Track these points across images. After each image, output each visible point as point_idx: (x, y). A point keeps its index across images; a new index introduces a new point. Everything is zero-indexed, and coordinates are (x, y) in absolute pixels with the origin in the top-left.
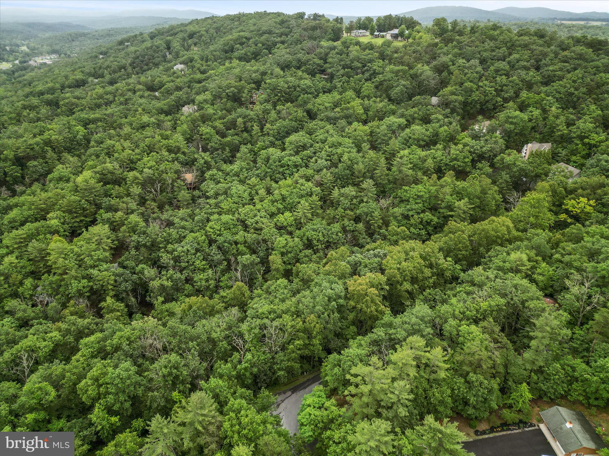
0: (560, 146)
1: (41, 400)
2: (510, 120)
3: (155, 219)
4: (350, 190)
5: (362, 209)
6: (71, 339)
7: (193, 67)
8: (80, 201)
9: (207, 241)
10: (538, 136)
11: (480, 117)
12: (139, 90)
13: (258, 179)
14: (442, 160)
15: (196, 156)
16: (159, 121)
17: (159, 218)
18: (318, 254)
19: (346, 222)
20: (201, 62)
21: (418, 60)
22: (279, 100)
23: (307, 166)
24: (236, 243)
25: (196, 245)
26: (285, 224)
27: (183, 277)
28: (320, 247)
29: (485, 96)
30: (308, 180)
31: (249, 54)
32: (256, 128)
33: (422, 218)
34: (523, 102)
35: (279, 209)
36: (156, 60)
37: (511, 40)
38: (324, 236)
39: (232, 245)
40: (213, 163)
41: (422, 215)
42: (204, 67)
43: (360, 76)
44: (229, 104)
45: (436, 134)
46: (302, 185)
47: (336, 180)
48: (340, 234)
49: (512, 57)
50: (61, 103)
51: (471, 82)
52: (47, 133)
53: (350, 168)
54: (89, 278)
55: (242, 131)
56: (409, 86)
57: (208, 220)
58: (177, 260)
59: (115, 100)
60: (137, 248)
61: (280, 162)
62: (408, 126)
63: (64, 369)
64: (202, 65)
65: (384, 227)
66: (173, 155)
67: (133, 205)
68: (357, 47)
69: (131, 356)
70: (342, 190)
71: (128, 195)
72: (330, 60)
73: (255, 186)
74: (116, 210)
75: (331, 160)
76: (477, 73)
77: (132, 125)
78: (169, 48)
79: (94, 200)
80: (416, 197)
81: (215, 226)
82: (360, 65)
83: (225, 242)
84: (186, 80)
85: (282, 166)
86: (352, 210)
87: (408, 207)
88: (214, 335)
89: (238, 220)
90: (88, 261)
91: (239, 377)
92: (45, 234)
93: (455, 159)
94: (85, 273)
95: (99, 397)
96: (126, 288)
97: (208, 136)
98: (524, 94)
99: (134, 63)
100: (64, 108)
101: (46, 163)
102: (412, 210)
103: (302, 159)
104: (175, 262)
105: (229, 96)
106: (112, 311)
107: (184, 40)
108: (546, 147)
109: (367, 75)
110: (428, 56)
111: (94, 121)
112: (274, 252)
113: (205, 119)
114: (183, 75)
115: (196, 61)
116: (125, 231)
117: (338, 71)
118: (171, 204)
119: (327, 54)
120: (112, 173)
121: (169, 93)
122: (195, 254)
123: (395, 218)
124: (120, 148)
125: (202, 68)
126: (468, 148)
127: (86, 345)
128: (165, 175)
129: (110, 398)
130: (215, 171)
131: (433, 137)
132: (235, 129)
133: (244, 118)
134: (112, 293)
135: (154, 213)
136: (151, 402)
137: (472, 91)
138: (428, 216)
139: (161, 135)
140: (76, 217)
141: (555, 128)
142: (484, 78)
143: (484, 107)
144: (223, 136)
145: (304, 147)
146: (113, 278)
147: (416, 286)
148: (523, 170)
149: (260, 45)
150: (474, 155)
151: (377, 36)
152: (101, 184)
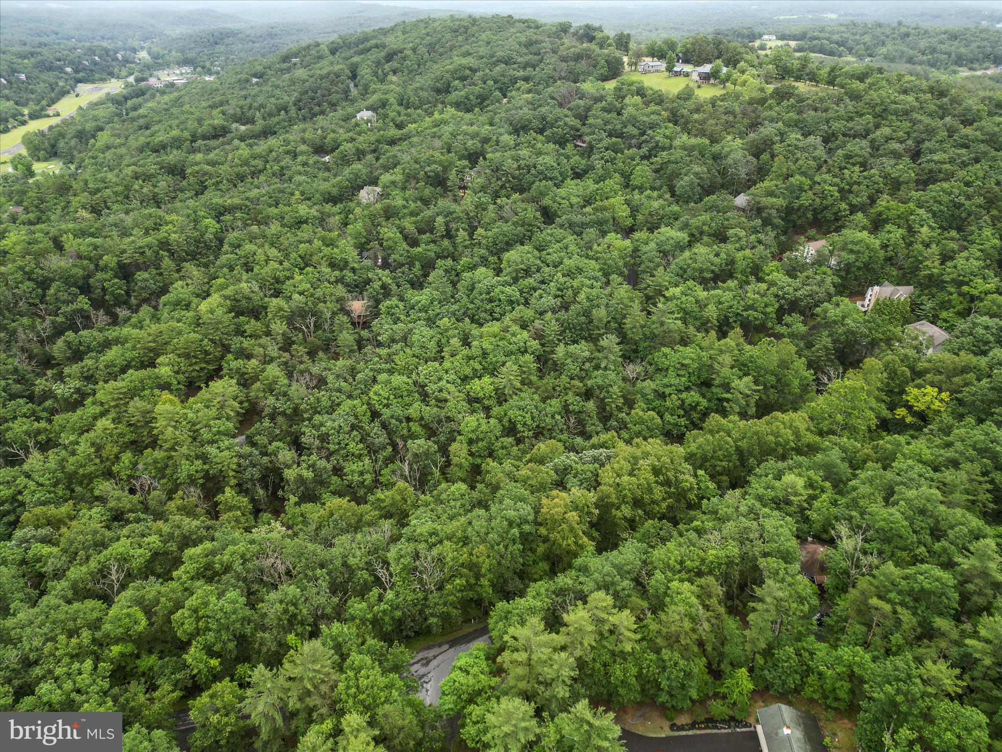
0: (926, 292)
1: (129, 629)
2: (850, 246)
3: (302, 372)
4: (583, 349)
5: (596, 379)
6: (173, 547)
7: (386, 116)
8: (202, 340)
9: (369, 414)
10: (895, 273)
11: (812, 232)
12: (302, 153)
13: (453, 319)
14: (731, 307)
15: (370, 275)
16: (322, 213)
17: (307, 370)
18: (521, 446)
19: (571, 398)
20: (398, 108)
21: (729, 127)
22: (503, 187)
23: (527, 303)
24: (409, 419)
25: (352, 419)
26: (481, 395)
27: (329, 467)
28: (526, 434)
29: (824, 198)
30: (524, 327)
31: (471, 97)
32: (462, 234)
33: (683, 401)
34: (880, 214)
35: (475, 370)
36: (334, 97)
37: (882, 102)
38: (533, 418)
39: (401, 422)
40: (394, 287)
41: (684, 395)
42: (401, 118)
43: (633, 151)
44: (428, 191)
45: (732, 262)
46: (514, 335)
47: (564, 331)
48: (558, 417)
49: (878, 133)
50: (189, 171)
51: (803, 174)
52: (165, 228)
53: (587, 313)
54: (204, 458)
55: (442, 237)
56: (705, 176)
57: (375, 380)
58: (324, 438)
59: (265, 169)
60: (272, 417)
61: (488, 293)
62: (690, 245)
63: (159, 593)
64: (399, 114)
65: (626, 409)
66: (337, 273)
67: (273, 350)
68: (638, 99)
69: (245, 580)
70: (572, 348)
71: (268, 333)
72: (591, 121)
73: (446, 331)
74: (249, 357)
75: (562, 296)
76: (815, 159)
77: (283, 218)
78: (354, 76)
79: (220, 339)
80: (678, 366)
81: (381, 392)
82: (635, 132)
83: (392, 417)
84: (373, 139)
85: (491, 301)
86: (581, 379)
87: (665, 381)
88: (352, 561)
89: (415, 383)
90: (206, 435)
91: (376, 622)
92: (152, 388)
93: (752, 307)
94: (199, 451)
95: (198, 632)
96: (252, 475)
97: (390, 243)
98: (884, 202)
99: (299, 101)
100: (192, 179)
101: (161, 274)
102: (671, 386)
103: (521, 292)
104: (322, 441)
105: (429, 177)
106: (230, 509)
107: (378, 64)
108: (903, 293)
109: (645, 150)
110: (746, 121)
111: (231, 210)
112: (459, 438)
113: (389, 214)
114: (369, 130)
115: (391, 105)
116: (258, 390)
117: (601, 140)
118: (326, 350)
119: (588, 109)
120: (249, 299)
121: (345, 161)
122: (349, 433)
123: (644, 395)
124: (263, 258)
125: (399, 119)
126: (774, 290)
127: (191, 558)
128: (322, 304)
129: (210, 636)
130: (394, 301)
131: (727, 265)
132: (432, 233)
133: (446, 216)
134: (233, 482)
135: (301, 362)
136: (261, 645)
137: (802, 190)
138: (693, 396)
139: (323, 239)
140: (196, 363)
141: (921, 262)
142: (824, 169)
143: (819, 217)
144: (414, 243)
145: (527, 272)
146: (235, 460)
147: (640, 511)
148: (853, 333)
149: (491, 83)
150: (783, 302)
151: (678, 74)
152: (231, 314)
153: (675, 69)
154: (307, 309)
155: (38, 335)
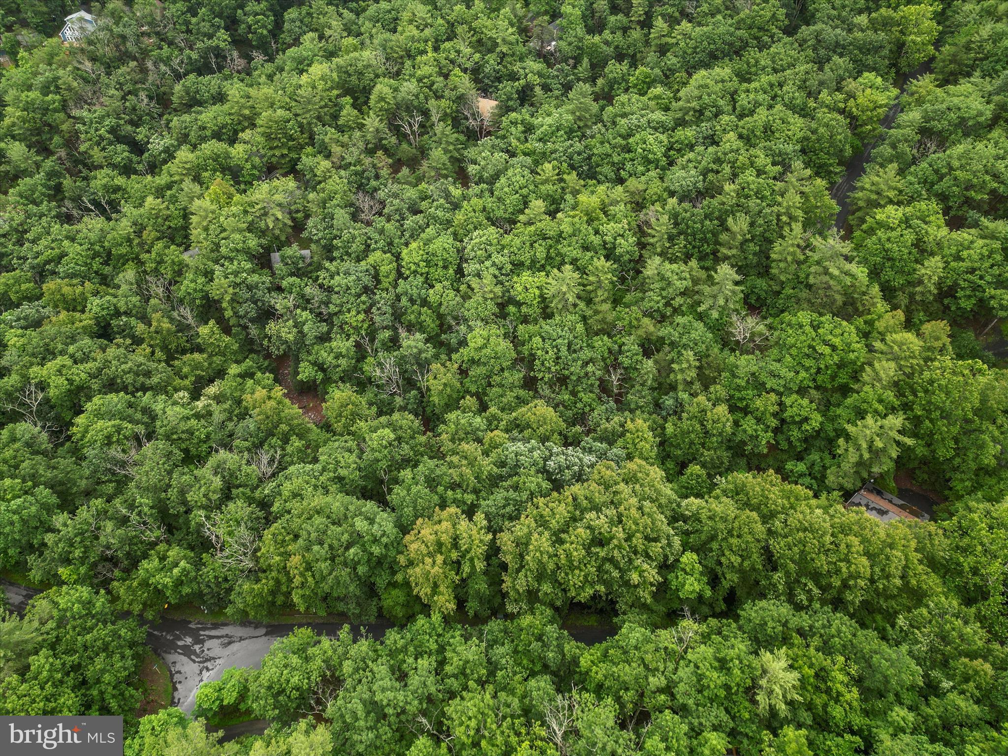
3: (366, 193)
8: (288, 121)
13: (564, 165)
24: (425, 301)
71: (361, 128)
92: (214, 170)
116: (313, 202)
120: (362, 74)
128: (433, 101)
130: (522, 114)
144: (599, 26)
152: (335, 92)
154: (416, 103)
155: (174, 71)
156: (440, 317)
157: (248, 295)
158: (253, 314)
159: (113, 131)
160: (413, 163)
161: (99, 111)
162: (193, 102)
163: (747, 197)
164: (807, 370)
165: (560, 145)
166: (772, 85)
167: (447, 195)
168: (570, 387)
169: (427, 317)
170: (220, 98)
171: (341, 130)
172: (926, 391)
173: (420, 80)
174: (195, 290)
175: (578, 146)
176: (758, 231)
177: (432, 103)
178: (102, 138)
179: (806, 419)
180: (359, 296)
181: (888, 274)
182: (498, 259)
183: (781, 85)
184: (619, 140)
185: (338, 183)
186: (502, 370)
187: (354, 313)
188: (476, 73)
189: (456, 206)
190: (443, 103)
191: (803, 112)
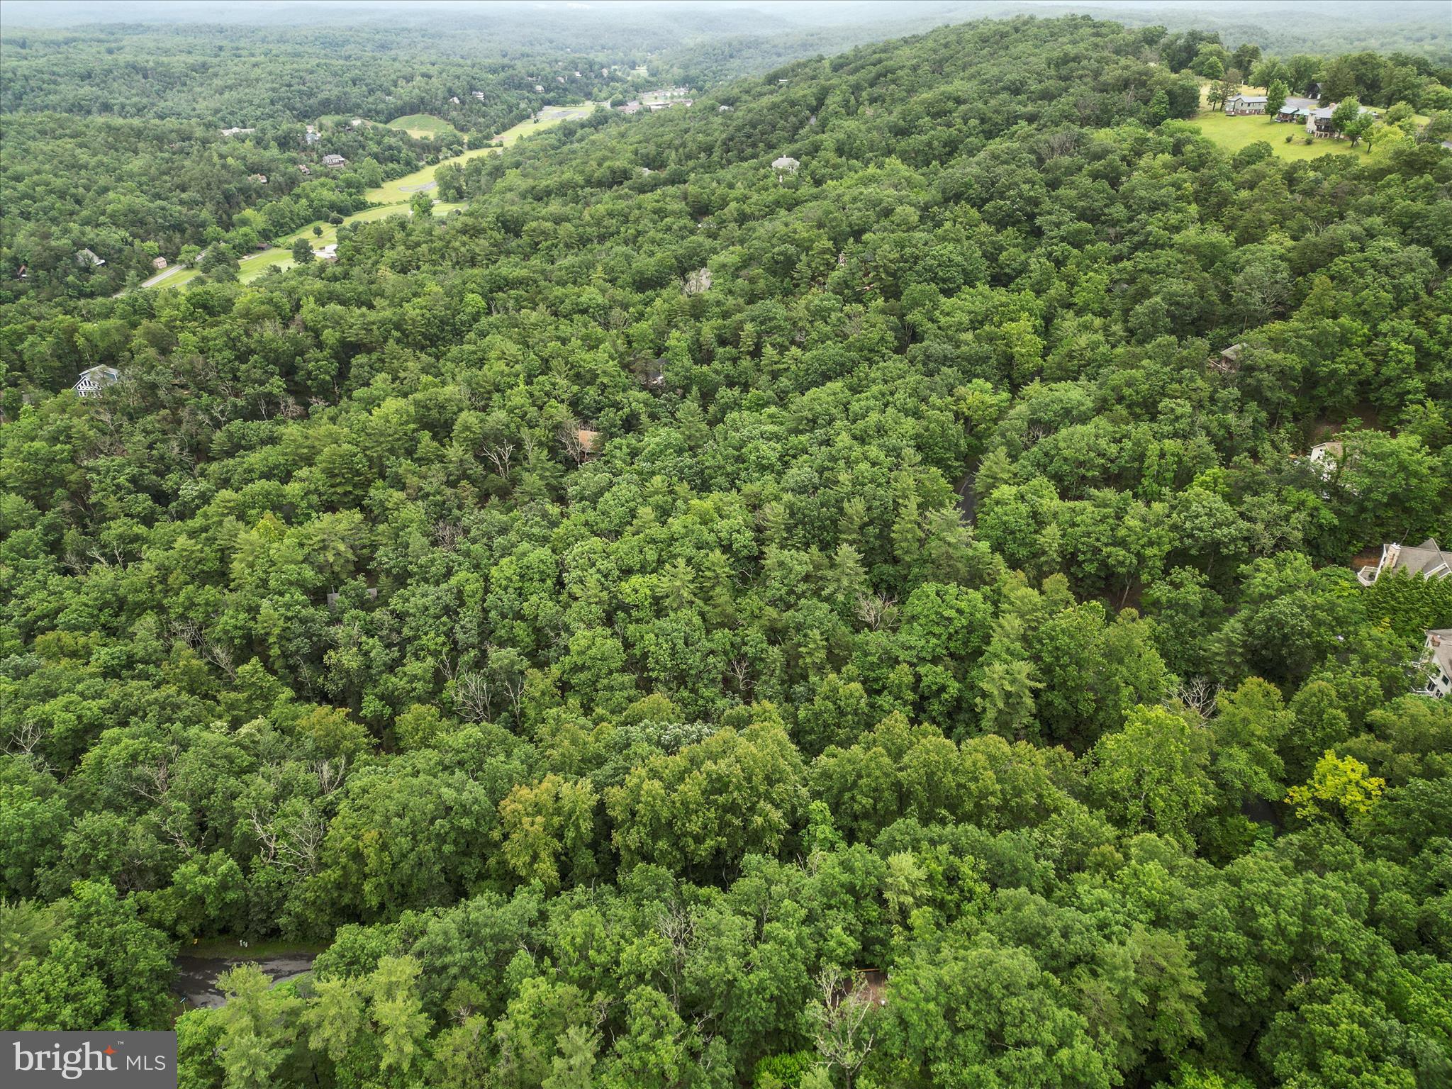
12: (673, 213)
20: (831, 155)
31: (936, 144)
32: (771, 352)
42: (826, 170)
48: (713, 659)
50: (525, 227)
51: (1363, 314)
59: (618, 233)
61: (741, 447)
64: (827, 164)
66: (576, 388)
67: (435, 483)
71: (440, 459)
74: (402, 487)
78: (818, 106)
79: (380, 457)
80: (935, 618)
82: (1122, 214)
84: (772, 199)
85: (737, 460)
86: (788, 607)
93: (1122, 543)
99: (731, 139)
101: (382, 361)
102: (911, 648)
105: (773, 262)
108: (1448, 566)
111: (512, 284)
115: (825, 150)
117: (1061, 225)
119: (1071, 172)
120: (443, 408)
123: (864, 655)
125: (822, 172)
132: (735, 346)
133: (762, 323)
138: (934, 675)
140: (340, 484)
145: (814, 425)
148: (1281, 625)
149: (973, 122)
150: (1188, 542)
151: (1287, 118)
152: (412, 426)
153: (1285, 110)
154: (506, 432)
155: (213, 418)
156: (537, 631)
157: (302, 629)
158: (306, 650)
159: (133, 480)
160: (504, 494)
161: (119, 460)
162: (236, 447)
163: (863, 485)
164: (938, 636)
165: (671, 461)
166: (883, 395)
167: (545, 515)
168: (690, 685)
169: (521, 630)
170: (272, 440)
171: (420, 461)
172: (1052, 639)
173: (511, 411)
174: (236, 627)
175: (688, 461)
176: (876, 513)
177: (525, 433)
178: (119, 487)
179: (943, 689)
180: (438, 617)
181: (1011, 547)
182: (603, 565)
183: (892, 394)
184: (731, 451)
185: (414, 512)
186: (611, 673)
187: (432, 634)
188: (574, 404)
189: (554, 524)
190: (537, 431)
191: (917, 414)
